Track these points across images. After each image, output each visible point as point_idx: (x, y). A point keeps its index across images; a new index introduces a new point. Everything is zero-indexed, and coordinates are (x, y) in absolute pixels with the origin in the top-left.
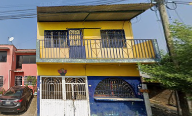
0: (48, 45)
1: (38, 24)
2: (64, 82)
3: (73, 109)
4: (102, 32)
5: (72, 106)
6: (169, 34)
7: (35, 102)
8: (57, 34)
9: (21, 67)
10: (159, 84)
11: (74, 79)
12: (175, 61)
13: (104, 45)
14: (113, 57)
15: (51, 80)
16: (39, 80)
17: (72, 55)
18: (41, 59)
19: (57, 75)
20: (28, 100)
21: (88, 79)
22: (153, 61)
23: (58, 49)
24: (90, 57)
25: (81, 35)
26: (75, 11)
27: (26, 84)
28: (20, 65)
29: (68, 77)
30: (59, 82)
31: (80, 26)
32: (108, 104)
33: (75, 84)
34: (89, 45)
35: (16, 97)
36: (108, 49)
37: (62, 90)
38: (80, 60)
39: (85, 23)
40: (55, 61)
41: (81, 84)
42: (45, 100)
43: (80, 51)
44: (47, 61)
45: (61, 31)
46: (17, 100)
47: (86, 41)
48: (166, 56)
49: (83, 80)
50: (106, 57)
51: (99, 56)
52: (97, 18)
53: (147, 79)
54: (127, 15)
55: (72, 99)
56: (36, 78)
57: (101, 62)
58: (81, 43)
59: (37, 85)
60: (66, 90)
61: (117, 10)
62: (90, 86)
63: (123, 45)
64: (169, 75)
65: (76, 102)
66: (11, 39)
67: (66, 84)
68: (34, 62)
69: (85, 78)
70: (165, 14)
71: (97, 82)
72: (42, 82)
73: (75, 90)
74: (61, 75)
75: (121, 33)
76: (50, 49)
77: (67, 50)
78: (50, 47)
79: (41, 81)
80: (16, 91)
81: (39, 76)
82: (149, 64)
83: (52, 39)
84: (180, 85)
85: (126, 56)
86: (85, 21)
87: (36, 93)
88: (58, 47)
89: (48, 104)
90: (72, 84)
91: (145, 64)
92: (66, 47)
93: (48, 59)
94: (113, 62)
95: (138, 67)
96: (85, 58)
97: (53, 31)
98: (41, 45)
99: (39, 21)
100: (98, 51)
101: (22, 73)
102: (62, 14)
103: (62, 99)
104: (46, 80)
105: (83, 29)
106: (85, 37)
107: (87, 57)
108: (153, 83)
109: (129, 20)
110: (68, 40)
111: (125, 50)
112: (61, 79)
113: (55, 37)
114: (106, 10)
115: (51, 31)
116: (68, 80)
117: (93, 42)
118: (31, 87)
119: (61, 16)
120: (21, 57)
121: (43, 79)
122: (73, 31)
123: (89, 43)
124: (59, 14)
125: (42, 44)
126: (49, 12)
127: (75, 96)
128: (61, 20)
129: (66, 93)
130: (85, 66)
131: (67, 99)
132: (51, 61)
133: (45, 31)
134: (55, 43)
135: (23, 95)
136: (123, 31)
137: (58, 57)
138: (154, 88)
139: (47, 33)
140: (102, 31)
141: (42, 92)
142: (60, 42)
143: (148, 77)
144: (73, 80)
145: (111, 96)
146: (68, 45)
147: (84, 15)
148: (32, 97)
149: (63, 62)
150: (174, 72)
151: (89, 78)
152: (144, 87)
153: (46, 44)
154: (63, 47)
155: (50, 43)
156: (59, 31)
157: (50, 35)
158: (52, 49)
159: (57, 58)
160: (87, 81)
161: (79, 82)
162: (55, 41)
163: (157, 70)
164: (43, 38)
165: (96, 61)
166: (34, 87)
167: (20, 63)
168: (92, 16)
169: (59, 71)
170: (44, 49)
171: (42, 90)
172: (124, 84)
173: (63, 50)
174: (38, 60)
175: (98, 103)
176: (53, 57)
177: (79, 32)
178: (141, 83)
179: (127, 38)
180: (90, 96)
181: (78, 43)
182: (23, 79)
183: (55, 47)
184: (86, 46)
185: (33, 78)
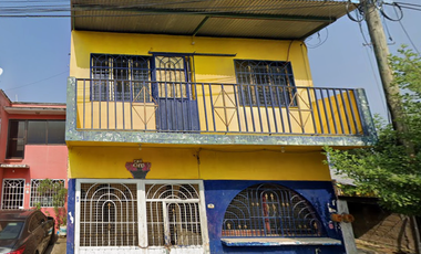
0: (99, 94)
1: (72, 35)
2: (142, 197)
4: (240, 65)
6: (390, 78)
8: (126, 65)
9: (21, 155)
11: (169, 187)
12: (407, 144)
13: (245, 100)
14: (266, 130)
15: (106, 191)
16: (74, 190)
17: (165, 122)
18: (81, 131)
19: (123, 176)
20: (41, 249)
21: (206, 189)
22: (360, 143)
23: (127, 104)
24: (211, 128)
25: (188, 70)
26: (167, 7)
27: (36, 202)
28: (18, 149)
29: (154, 182)
30: (129, 197)
31: (184, 46)
33: (173, 200)
34: (208, 99)
35: (5, 243)
36: (255, 109)
37: (136, 220)
38: (184, 137)
39: (196, 41)
40: (118, 139)
41: (188, 201)
42: (90, 247)
43: (185, 113)
44: (97, 139)
45: (135, 58)
46: (7, 251)
47: (199, 87)
48: (387, 131)
49: (192, 191)
50: (251, 130)
51: (234, 127)
53: (348, 187)
54: (296, 27)
55: (164, 243)
56: (66, 186)
57: (238, 142)
58: (187, 92)
59: (66, 205)
60: (149, 221)
61: (273, 12)
62: (211, 206)
63: (289, 99)
64: (395, 177)
67: (148, 203)
68: (61, 140)
69: (197, 186)
70: (380, 30)
71: (227, 197)
72: (82, 197)
73: (171, 220)
75: (284, 71)
76: (104, 104)
77: (151, 109)
78: (105, 99)
79: (78, 194)
80: (4, 225)
81: (73, 181)
82: (351, 150)
83: (111, 77)
85: (296, 129)
86: (197, 35)
87: (63, 228)
88: (126, 99)
90: (164, 201)
91: (342, 149)
92: (148, 101)
93: (99, 131)
94: (268, 143)
95: (325, 158)
96: (198, 131)
97: (115, 56)
98: (80, 94)
99: (77, 28)
100: (231, 112)
101: (26, 171)
102: (139, 13)
103: (137, 244)
105: (193, 55)
106: (198, 77)
107: (203, 128)
108: (363, 198)
109: (301, 39)
110: (154, 84)
111: (295, 113)
112: (134, 188)
113: (120, 73)
115: (109, 56)
116: (152, 192)
118: (49, 210)
119: (135, 19)
120: (21, 125)
121: (84, 187)
122: (167, 59)
123: (207, 92)
124: (129, 13)
125: (83, 90)
126: (103, 6)
127: (172, 236)
128: (134, 29)
129: (149, 226)
130: (199, 154)
131: (150, 244)
132: (107, 138)
133: (93, 56)
134: (119, 89)
135: (26, 234)
136: (289, 65)
137: (128, 127)
138: (366, 212)
139: (98, 61)
140: (238, 63)
141: (82, 226)
142: (132, 86)
143: (350, 181)
144: (167, 190)
145: (263, 235)
146: (154, 94)
147: (193, 21)
148: (53, 240)
149: (139, 140)
150: (408, 171)
151: (209, 185)
152: (342, 207)
153: (93, 89)
154: (140, 100)
155: (105, 89)
156: (129, 57)
157: (105, 67)
158: (112, 104)
159: (124, 130)
160: (202, 193)
161: (183, 197)
162: (119, 83)
163: (370, 165)
164: (86, 73)
165: (225, 141)
166: (58, 211)
167: (19, 141)
168: (213, 24)
169: (129, 165)
170: (88, 105)
172: (295, 201)
173: (139, 108)
174: (71, 135)
176: (112, 127)
177: (182, 62)
178: (334, 197)
179: (298, 83)
180: (211, 235)
181: (180, 91)
182: (27, 189)
183: (119, 99)
184: (200, 99)
185: (55, 186)
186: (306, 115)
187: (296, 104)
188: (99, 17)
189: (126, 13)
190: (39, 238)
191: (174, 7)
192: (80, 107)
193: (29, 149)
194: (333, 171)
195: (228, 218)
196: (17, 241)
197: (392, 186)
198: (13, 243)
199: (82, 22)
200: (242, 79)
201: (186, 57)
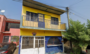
0: (27, 19)
1: (23, 7)
2: (34, 39)
3: (38, 52)
4: (52, 17)
5: (38, 51)
6: (69, 22)
7: (17, 51)
8: (33, 14)
9: (9, 30)
10: (66, 39)
11: (39, 37)
12: (70, 31)
13: (52, 23)
14: (54, 28)
15: (28, 38)
16: (21, 38)
17: (39, 26)
18: (23, 26)
19: (31, 35)
20: (12, 51)
21: (45, 37)
22: (65, 31)
23: (33, 22)
24: (47, 27)
25: (44, 17)
26: (41, 5)
28: (8, 29)
29: (37, 36)
30: (32, 39)
31: (43, 13)
32: (52, 48)
33: (40, 40)
34: (47, 22)
35: (3, 50)
36: (53, 25)
37: (33, 43)
38: (42, 29)
39: (46, 12)
40: (31, 28)
41: (42, 40)
43: (43, 24)
44: (27, 28)
45: (35, 13)
46: (4, 52)
47: (45, 20)
48: (68, 29)
49: (43, 38)
50: (52, 28)
51: (50, 28)
52: (50, 11)
53: (64, 37)
54: (59, 13)
55: (38, 47)
56: (19, 37)
57: (50, 30)
59: (19, 41)
60: (35, 43)
62: (46, 40)
64: (69, 36)
65: (40, 48)
66: (3, 11)
67: (36, 40)
69: (44, 37)
70: (68, 15)
71: (48, 39)
72: (23, 39)
73: (39, 43)
74: (34, 36)
75: (57, 20)
77: (37, 23)
78: (29, 20)
79: (22, 39)
80: (3, 46)
81: (21, 36)
82: (64, 32)
83: (30, 16)
84: (71, 39)
87: (18, 46)
88: (33, 21)
89: (25, 51)
90: (38, 40)
91: (63, 32)
92: (37, 22)
93: (27, 26)
94: (54, 30)
95: (61, 33)
96: (45, 28)
97: (31, 12)
98: (24, 19)
99: (24, 5)
100: (50, 25)
101: (10, 34)
103: (33, 48)
104: (25, 38)
105: (45, 15)
106: (45, 19)
107: (46, 27)
109: (60, 15)
110: (38, 19)
111: (58, 26)
112: (33, 37)
113: (32, 16)
114: (53, 9)
115: (30, 12)
116: (36, 38)
117: (48, 21)
118: (15, 42)
119: (35, 6)
120: (9, 24)
121: (23, 37)
122: (40, 15)
125: (24, 18)
126: (29, 2)
127: (39, 46)
128: (35, 8)
129: (35, 44)
130: (45, 32)
131: (35, 48)
132: (29, 28)
133: (27, 11)
134: (32, 19)
135: (9, 48)
136: (58, 18)
137: (33, 26)
139: (28, 13)
141: (22, 45)
142: (34, 18)
143: (64, 36)
144: (39, 38)
145: (53, 45)
146: (38, 21)
147: (45, 9)
149: (35, 29)
150: (70, 35)
151: (46, 37)
152: (63, 40)
154: (35, 21)
155: (29, 18)
156: (34, 13)
157: (29, 14)
158: (30, 22)
159: (32, 27)
160: (45, 38)
161: (41, 39)
162: (32, 18)
163: (66, 34)
164: (25, 15)
165: (49, 30)
166: (17, 42)
167: (8, 27)
168: (48, 10)
169: (32, 33)
170: (25, 21)
171: (22, 44)
172: (57, 39)
173: (35, 23)
174: (21, 27)
175: (48, 48)
176: (30, 26)
178: (62, 38)
179: (59, 21)
180: (46, 45)
181: (42, 21)
182: (10, 38)
183: (32, 21)
184: (45, 22)
185: (17, 37)
186: (60, 26)
187: (58, 25)
188: (29, 4)
189: (34, 5)
190: (12, 48)
191: (42, 6)
192: (23, 21)
193: (11, 29)
194: (62, 35)
195: (48, 42)
196: (6, 49)
197: (68, 37)
198: (5, 50)
199: (25, 4)
200: (52, 20)
201: (44, 15)
